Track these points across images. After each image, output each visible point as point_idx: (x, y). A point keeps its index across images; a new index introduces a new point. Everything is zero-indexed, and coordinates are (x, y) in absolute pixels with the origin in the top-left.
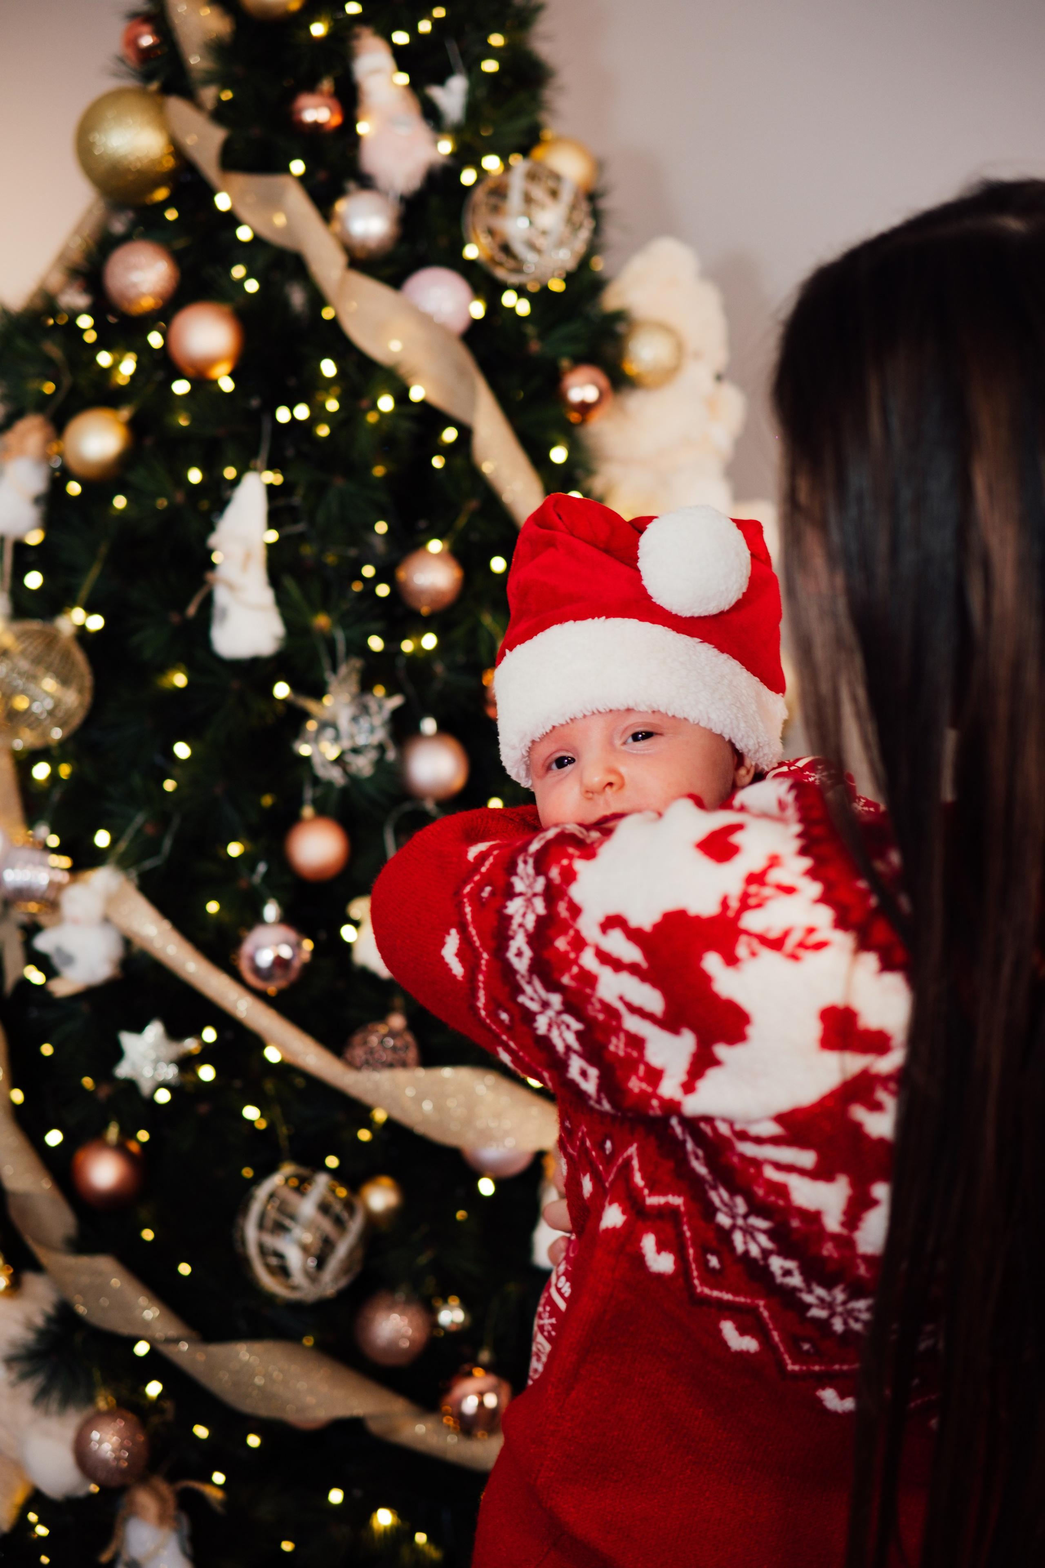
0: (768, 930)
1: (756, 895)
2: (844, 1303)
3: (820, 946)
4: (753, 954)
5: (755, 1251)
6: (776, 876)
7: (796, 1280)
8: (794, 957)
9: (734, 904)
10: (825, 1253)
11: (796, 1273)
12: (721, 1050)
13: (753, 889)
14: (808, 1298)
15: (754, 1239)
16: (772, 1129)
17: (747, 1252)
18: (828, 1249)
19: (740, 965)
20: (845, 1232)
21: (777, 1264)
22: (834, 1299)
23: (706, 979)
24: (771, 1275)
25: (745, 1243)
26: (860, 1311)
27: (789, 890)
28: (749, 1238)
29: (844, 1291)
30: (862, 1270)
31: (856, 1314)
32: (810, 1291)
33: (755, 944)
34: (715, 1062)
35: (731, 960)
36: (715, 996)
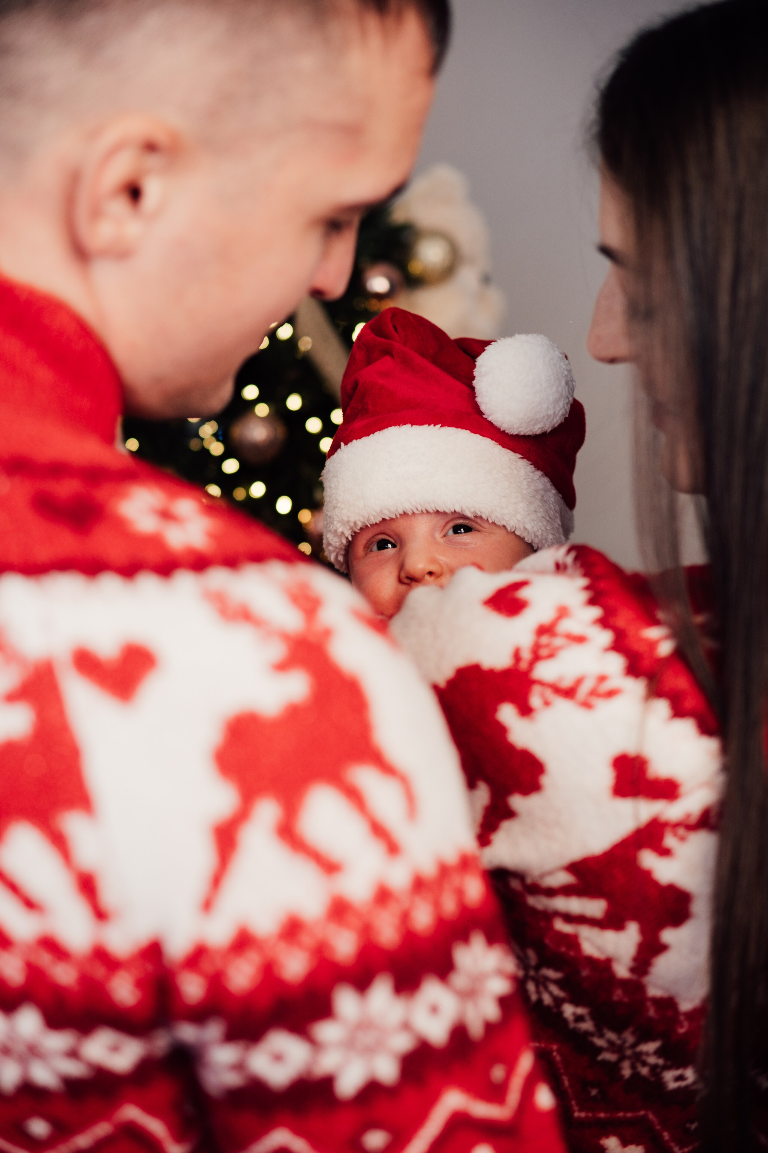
0: (561, 679)
1: (547, 646)
2: (634, 1046)
3: (611, 694)
4: (547, 703)
5: (547, 999)
6: (566, 626)
7: (587, 1026)
8: (587, 705)
9: (526, 655)
10: (615, 998)
11: (587, 1018)
12: (517, 802)
13: (544, 640)
14: (600, 1042)
15: (546, 989)
16: (563, 878)
17: (540, 1001)
18: (618, 994)
19: (534, 714)
20: (634, 977)
21: (569, 1010)
22: (625, 1041)
23: (502, 730)
24: (565, 1021)
25: (538, 992)
26: (647, 1054)
27: (580, 639)
28: (541, 989)
29: (633, 1033)
30: (652, 1012)
31: (644, 1058)
32: (601, 1036)
33: (549, 694)
34: (510, 814)
35: (525, 710)
36: (511, 748)
